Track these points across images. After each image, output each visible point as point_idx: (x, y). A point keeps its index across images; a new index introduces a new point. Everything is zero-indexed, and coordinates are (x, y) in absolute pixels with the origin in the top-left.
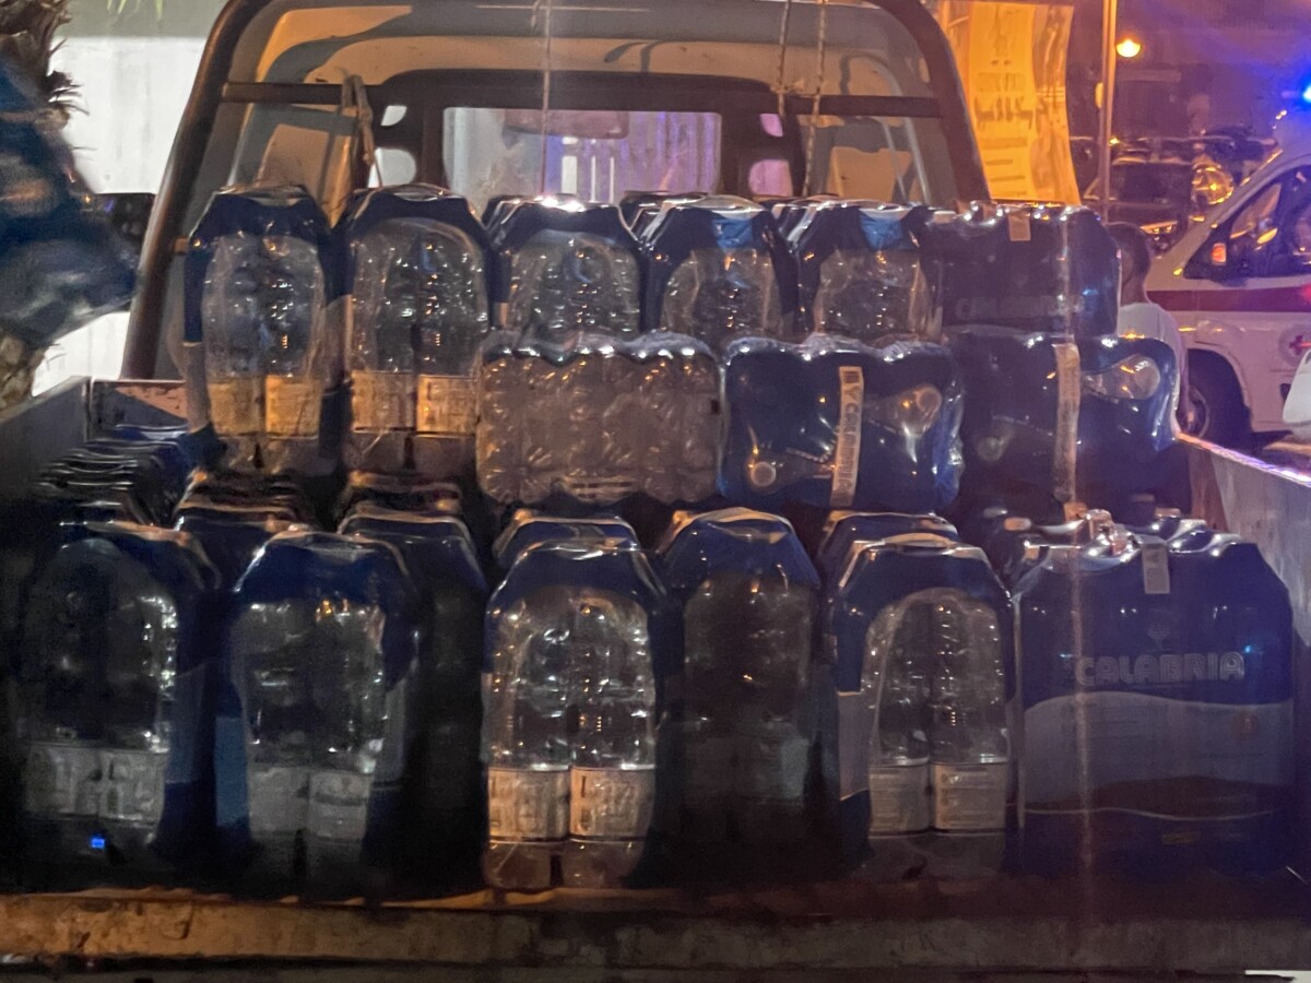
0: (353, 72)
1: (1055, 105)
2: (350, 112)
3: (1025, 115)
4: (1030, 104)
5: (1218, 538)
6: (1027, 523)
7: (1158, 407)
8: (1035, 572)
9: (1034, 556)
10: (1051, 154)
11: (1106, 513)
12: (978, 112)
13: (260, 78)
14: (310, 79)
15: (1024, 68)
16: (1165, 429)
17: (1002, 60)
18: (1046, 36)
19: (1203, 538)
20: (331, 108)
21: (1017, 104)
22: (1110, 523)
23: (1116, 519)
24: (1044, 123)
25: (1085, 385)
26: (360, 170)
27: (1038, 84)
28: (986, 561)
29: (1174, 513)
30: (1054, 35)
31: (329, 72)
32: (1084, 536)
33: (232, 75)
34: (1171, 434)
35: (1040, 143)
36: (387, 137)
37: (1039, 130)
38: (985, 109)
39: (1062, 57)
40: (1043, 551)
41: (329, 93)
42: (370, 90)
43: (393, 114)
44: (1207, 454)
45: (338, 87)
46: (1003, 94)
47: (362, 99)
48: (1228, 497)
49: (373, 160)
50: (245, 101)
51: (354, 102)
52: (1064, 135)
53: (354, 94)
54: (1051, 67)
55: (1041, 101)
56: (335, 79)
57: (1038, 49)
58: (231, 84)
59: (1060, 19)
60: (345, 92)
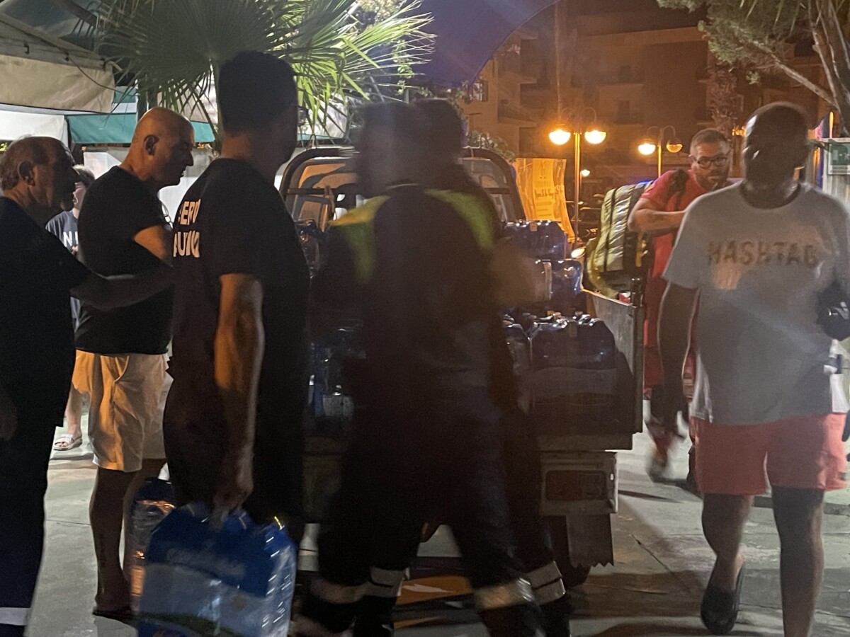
0: (328, 184)
1: (561, 191)
2: (327, 197)
3: (551, 195)
4: (553, 191)
5: (593, 320)
6: (535, 317)
7: (576, 281)
8: (536, 331)
9: (536, 326)
10: (560, 207)
11: (559, 313)
12: (536, 194)
13: (300, 187)
14: (315, 187)
15: (550, 179)
16: (579, 288)
17: (543, 177)
18: (557, 169)
19: (588, 320)
20: (321, 196)
21: (549, 191)
22: (560, 316)
23: (562, 315)
24: (557, 197)
25: (553, 275)
26: (331, 215)
27: (555, 185)
28: (521, 328)
29: (580, 313)
30: (560, 168)
31: (321, 185)
32: (552, 321)
33: (291, 186)
34: (580, 289)
35: (556, 203)
36: (339, 205)
37: (556, 199)
38: (538, 193)
39: (563, 176)
40: (539, 325)
41: (320, 191)
42: (333, 190)
43: (340, 198)
44: (591, 294)
45: (323, 189)
46: (544, 188)
47: (331, 192)
48: (597, 308)
49: (335, 212)
50: (295, 194)
51: (328, 194)
52: (564, 201)
53: (328, 191)
54: (559, 179)
55: (556, 190)
56: (322, 187)
57: (555, 173)
58: (291, 189)
59: (562, 163)
60: (326, 191)
